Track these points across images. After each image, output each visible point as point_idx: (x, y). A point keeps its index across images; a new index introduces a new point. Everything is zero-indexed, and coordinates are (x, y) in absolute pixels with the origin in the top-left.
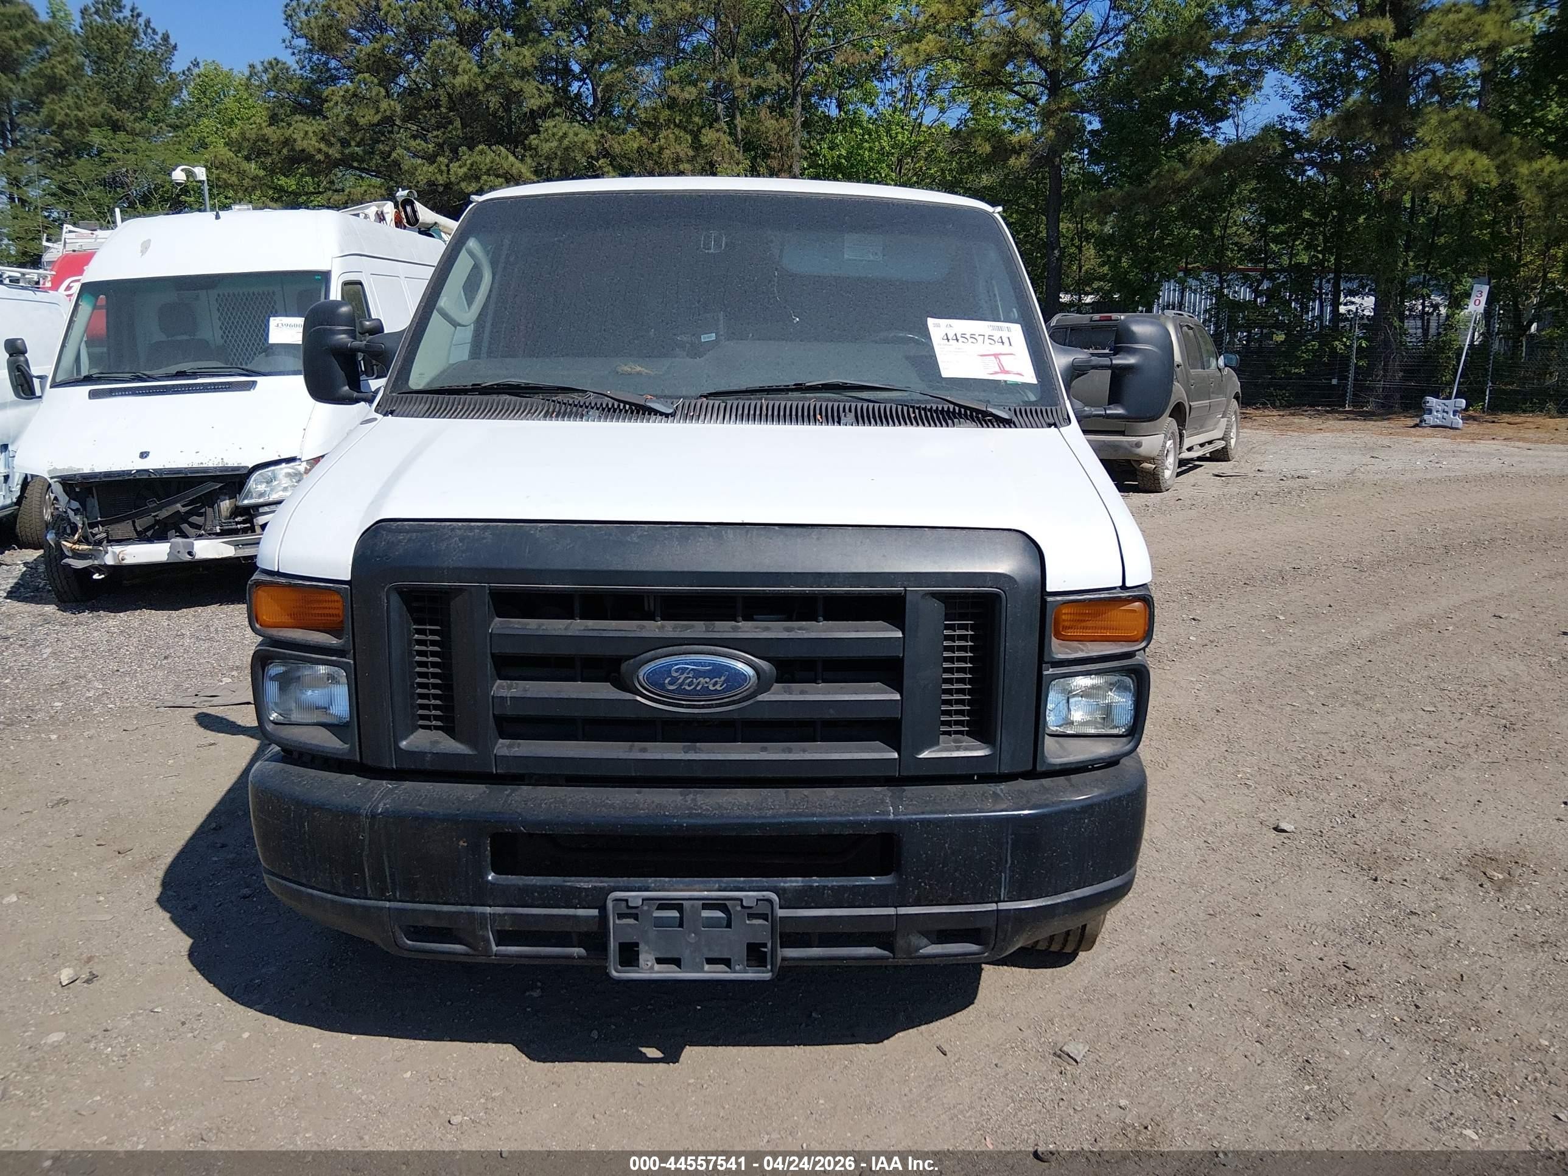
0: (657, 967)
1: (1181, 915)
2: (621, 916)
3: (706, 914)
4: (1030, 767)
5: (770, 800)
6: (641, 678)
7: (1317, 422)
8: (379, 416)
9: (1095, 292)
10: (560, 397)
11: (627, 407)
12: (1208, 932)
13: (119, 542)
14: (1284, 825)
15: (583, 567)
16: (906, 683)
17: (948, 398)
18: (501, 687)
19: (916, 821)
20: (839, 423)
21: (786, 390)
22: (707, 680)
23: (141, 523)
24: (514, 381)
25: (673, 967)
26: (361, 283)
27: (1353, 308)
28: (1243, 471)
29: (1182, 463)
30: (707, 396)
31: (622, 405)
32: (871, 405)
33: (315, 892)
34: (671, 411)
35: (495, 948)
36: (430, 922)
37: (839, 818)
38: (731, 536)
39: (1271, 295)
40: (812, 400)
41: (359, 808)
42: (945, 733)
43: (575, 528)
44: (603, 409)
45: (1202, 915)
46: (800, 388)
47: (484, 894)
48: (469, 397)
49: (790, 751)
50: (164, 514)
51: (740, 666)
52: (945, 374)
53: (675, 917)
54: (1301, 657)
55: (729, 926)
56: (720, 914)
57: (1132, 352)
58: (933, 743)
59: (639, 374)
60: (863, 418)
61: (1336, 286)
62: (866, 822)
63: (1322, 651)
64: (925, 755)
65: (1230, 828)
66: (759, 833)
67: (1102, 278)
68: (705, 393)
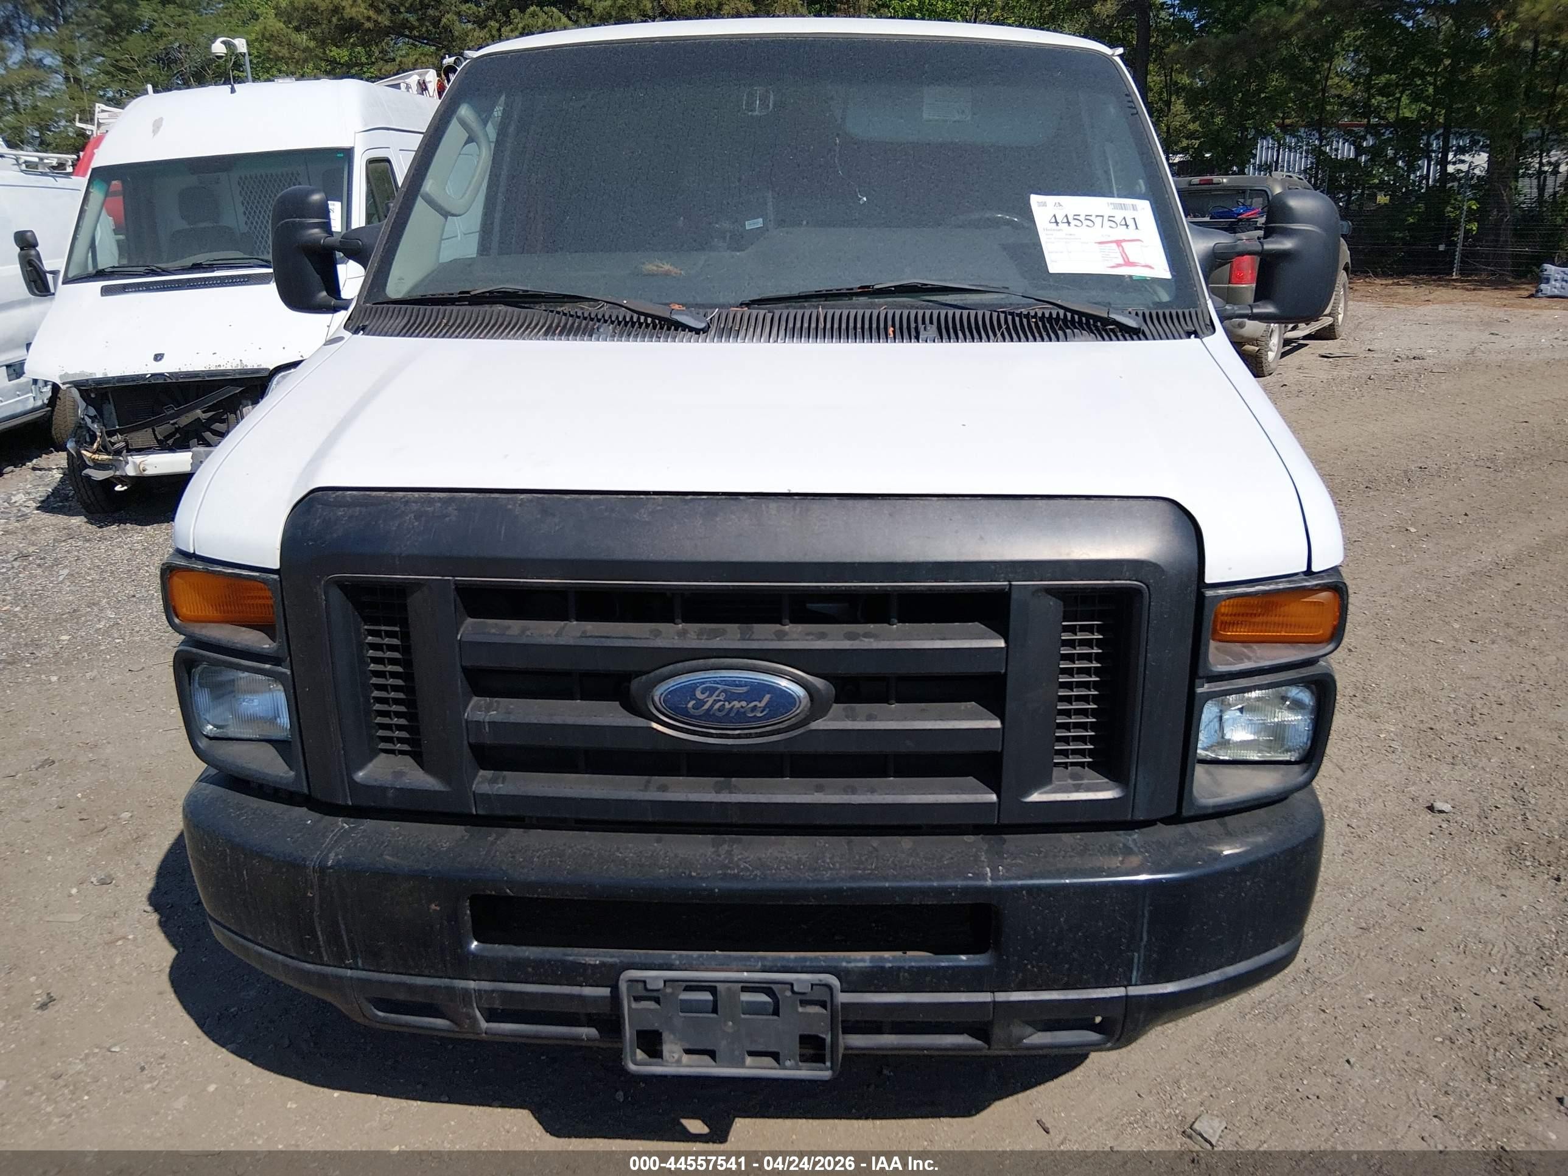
0: (686, 1058)
1: (1327, 928)
2: (637, 999)
3: (746, 997)
4: (1173, 811)
5: (828, 855)
6: (656, 699)
7: (1423, 291)
8: (347, 334)
9: (1184, 150)
10: (566, 308)
11: (649, 320)
12: (1363, 954)
13: (140, 451)
14: (1439, 805)
15: (577, 557)
16: (1010, 706)
17: (1059, 302)
18: (478, 708)
19: (1022, 887)
20: (917, 339)
21: (850, 294)
22: (744, 704)
23: (162, 430)
24: (510, 287)
25: (706, 1059)
26: (388, 161)
27: (1464, 167)
28: (1352, 351)
29: (1287, 342)
30: (748, 305)
31: (642, 319)
32: (958, 312)
33: (264, 951)
34: (702, 325)
35: (484, 1025)
36: (401, 996)
37: (918, 884)
38: (774, 512)
39: (1376, 153)
40: (882, 307)
41: (304, 859)
42: (1057, 765)
43: (566, 502)
44: (619, 323)
45: (1352, 929)
46: (868, 291)
47: (466, 965)
48: (455, 308)
49: (854, 791)
50: (184, 420)
51: (784, 683)
52: (1054, 268)
53: (707, 1001)
54: (1440, 580)
55: (776, 1012)
56: (763, 998)
57: (1287, 233)
58: (1042, 781)
59: (667, 274)
60: (949, 331)
61: (1446, 142)
62: (955, 889)
63: (1462, 571)
64: (1036, 797)
65: (1376, 807)
66: (813, 902)
67: (1191, 136)
68: (747, 300)
